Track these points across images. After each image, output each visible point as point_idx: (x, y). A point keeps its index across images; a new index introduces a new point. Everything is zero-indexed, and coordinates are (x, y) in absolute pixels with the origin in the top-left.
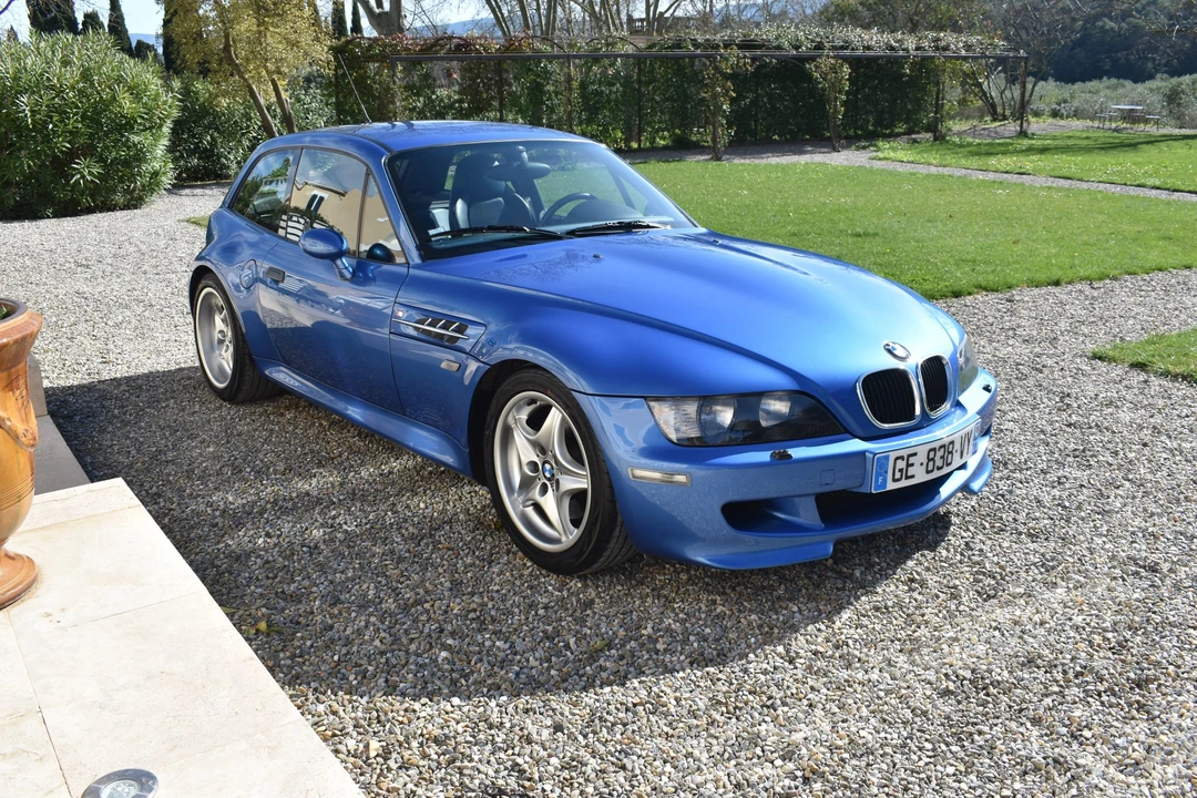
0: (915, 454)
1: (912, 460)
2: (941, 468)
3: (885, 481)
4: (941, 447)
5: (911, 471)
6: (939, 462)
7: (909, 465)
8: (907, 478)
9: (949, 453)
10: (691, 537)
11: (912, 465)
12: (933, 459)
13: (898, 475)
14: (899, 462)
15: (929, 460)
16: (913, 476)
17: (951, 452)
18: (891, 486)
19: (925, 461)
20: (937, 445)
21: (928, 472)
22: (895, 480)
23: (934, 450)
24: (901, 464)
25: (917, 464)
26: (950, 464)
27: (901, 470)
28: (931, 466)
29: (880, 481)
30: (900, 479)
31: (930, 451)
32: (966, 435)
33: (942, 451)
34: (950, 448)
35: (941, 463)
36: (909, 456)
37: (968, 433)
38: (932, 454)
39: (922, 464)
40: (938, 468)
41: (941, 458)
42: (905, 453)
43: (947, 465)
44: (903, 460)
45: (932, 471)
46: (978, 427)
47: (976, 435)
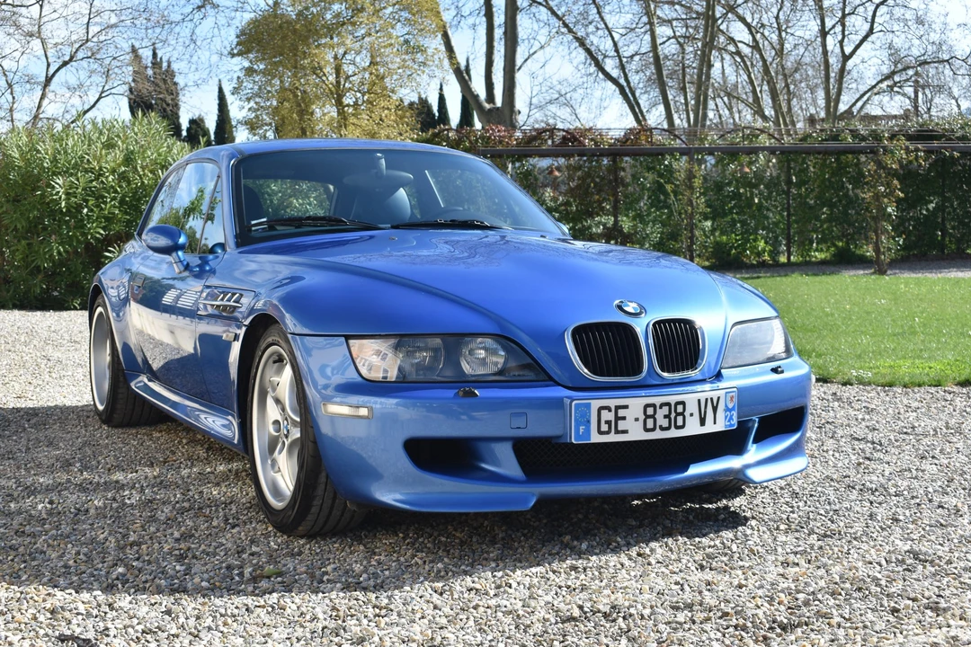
0: (626, 407)
1: (621, 413)
2: (668, 428)
3: (588, 431)
4: (662, 405)
5: (622, 425)
6: (662, 421)
7: (617, 418)
8: (617, 432)
9: (678, 414)
10: (375, 475)
11: (624, 418)
12: (653, 417)
13: (604, 427)
14: (604, 413)
15: (647, 417)
16: (625, 432)
17: (682, 414)
18: (596, 438)
19: (642, 417)
20: (657, 401)
21: (647, 430)
22: (600, 432)
23: (654, 406)
24: (606, 416)
25: (630, 418)
26: (683, 427)
27: (608, 422)
28: (650, 423)
29: (581, 431)
30: (608, 433)
31: (647, 406)
32: (707, 399)
33: (665, 410)
34: (680, 409)
35: (665, 423)
36: (618, 408)
37: (712, 399)
38: (650, 411)
39: (637, 420)
40: (662, 429)
41: (665, 417)
42: (612, 403)
43: (677, 427)
44: (610, 411)
45: (653, 430)
46: (732, 398)
47: (730, 406)
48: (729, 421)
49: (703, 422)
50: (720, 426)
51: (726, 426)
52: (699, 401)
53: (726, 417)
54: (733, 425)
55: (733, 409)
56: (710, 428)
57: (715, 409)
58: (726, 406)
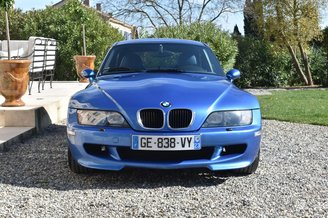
0: (151, 138)
1: (149, 140)
2: (168, 147)
3: (137, 146)
4: (165, 139)
5: (149, 145)
6: (165, 144)
7: (148, 142)
8: (148, 147)
9: (171, 142)
11: (150, 142)
12: (161, 142)
13: (143, 145)
14: (143, 140)
15: (159, 142)
16: (151, 147)
17: (174, 142)
18: (140, 148)
19: (157, 142)
20: (163, 137)
21: (159, 147)
22: (142, 146)
23: (162, 139)
24: (145, 141)
25: (153, 142)
26: (174, 147)
27: (145, 143)
28: (160, 145)
29: (135, 145)
30: (145, 147)
31: (159, 139)
32: (185, 138)
33: (166, 141)
34: (173, 141)
35: (166, 145)
36: (148, 139)
37: (188, 138)
38: (160, 141)
39: (155, 143)
40: (165, 147)
41: (166, 143)
42: (146, 137)
43: (171, 147)
44: (145, 139)
45: (162, 147)
46: (198, 139)
47: (197, 141)
48: (196, 146)
49: (183, 146)
50: (192, 148)
51: (195, 148)
52: (182, 139)
53: (195, 145)
54: (199, 148)
55: (199, 142)
56: (186, 148)
57: (189, 142)
58: (195, 141)
